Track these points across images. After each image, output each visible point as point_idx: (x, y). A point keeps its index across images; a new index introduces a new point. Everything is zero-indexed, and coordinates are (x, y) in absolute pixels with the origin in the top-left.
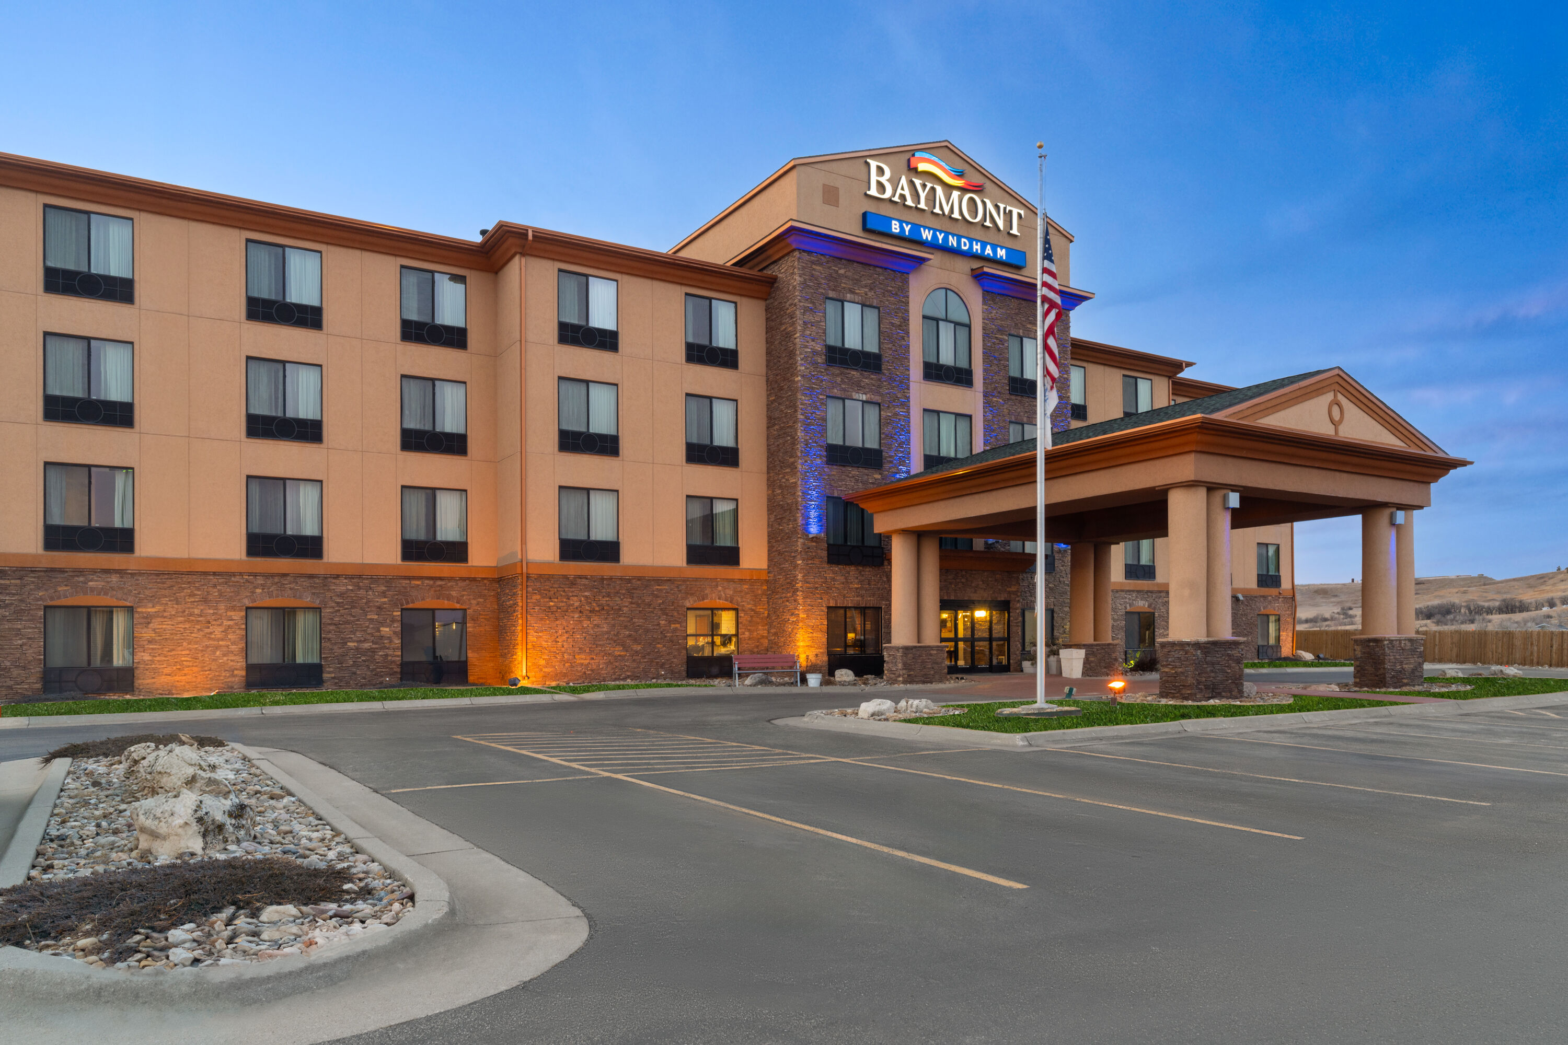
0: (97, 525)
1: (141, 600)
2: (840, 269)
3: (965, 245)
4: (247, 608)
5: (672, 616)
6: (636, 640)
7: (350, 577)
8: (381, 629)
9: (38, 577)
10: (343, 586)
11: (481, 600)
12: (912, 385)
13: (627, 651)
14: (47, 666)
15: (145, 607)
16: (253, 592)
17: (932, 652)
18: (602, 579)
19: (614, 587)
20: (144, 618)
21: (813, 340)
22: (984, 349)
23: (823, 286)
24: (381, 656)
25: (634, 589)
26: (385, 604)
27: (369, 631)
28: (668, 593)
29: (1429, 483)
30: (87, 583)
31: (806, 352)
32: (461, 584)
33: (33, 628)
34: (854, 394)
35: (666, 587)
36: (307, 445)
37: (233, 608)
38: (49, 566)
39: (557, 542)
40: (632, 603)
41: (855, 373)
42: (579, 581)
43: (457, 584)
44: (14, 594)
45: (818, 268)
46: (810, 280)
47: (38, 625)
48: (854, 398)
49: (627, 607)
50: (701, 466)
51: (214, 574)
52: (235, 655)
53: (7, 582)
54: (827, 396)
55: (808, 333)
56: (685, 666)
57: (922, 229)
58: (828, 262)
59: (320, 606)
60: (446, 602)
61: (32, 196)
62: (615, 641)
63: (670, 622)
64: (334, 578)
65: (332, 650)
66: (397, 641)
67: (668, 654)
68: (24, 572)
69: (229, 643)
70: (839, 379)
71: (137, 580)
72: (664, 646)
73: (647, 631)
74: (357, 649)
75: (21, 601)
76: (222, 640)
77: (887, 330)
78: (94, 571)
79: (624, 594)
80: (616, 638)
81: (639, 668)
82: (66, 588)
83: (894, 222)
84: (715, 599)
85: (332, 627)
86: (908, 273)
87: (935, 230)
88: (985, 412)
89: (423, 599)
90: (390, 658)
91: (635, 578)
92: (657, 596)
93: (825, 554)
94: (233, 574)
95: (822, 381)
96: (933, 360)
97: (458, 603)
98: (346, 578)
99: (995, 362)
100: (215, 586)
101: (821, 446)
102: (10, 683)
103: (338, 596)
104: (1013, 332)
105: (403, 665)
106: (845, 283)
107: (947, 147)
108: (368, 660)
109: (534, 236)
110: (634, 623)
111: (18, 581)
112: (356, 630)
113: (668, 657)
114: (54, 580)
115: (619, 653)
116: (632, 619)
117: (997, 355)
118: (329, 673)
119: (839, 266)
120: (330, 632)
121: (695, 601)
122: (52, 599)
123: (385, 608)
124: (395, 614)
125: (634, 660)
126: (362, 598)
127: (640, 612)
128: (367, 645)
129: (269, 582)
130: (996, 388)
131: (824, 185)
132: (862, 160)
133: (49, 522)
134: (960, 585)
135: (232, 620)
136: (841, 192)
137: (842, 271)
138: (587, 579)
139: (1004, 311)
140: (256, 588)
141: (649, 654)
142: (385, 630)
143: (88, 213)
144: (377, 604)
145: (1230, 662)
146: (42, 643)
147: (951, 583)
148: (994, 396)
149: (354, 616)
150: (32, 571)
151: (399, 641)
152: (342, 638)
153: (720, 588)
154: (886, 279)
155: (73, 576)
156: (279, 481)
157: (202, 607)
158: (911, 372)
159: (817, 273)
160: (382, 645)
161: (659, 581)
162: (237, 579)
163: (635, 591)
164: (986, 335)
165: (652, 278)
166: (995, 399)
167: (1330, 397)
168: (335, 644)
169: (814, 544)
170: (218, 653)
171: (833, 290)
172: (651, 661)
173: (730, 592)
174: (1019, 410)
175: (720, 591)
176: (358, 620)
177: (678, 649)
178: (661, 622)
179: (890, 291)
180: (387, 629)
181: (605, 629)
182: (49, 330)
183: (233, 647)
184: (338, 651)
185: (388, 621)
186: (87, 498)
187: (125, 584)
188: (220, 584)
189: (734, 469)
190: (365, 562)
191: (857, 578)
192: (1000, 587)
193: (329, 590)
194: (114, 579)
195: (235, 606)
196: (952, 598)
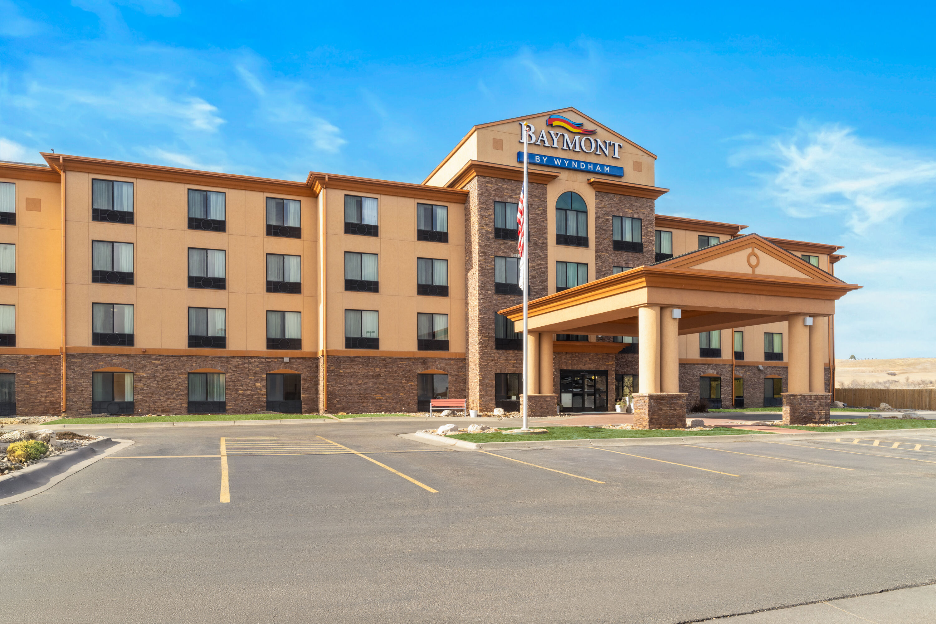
0: (117, 333)
1: (137, 369)
2: (504, 185)
3: (583, 166)
4: (189, 373)
5: (409, 378)
6: (388, 391)
7: (240, 358)
8: (256, 384)
9: (89, 358)
10: (236, 362)
11: (309, 369)
12: (549, 248)
13: (383, 397)
14: (94, 400)
15: (139, 372)
16: (191, 365)
17: (547, 399)
18: (369, 358)
19: (376, 363)
20: (139, 378)
21: (487, 225)
22: (596, 225)
23: (493, 195)
24: (256, 398)
25: (387, 363)
26: (258, 371)
27: (250, 385)
28: (407, 365)
29: (834, 300)
30: (111, 361)
31: (482, 232)
32: (298, 361)
33: (87, 382)
34: (512, 254)
35: (406, 362)
36: (218, 291)
37: (181, 373)
38: (95, 353)
39: (344, 339)
40: (386, 371)
41: (512, 243)
42: (356, 359)
43: (296, 361)
44: (78, 366)
45: (490, 185)
46: (485, 192)
47: (89, 381)
48: (512, 256)
49: (383, 373)
50: (426, 296)
51: (172, 356)
52: (183, 396)
53: (76, 360)
54: (495, 256)
55: (484, 221)
56: (417, 405)
57: (555, 159)
58: (496, 182)
59: (225, 372)
60: (290, 370)
61: (87, 175)
62: (376, 391)
63: (408, 381)
64: (232, 358)
65: (231, 394)
66: (264, 390)
67: (407, 399)
68: (83, 356)
69: (180, 391)
70: (503, 247)
71: (135, 359)
72: (404, 394)
73: (395, 386)
74: (244, 394)
75: (82, 369)
76: (176, 389)
77: (533, 217)
78: (115, 355)
79: (381, 366)
80: (377, 390)
81: (390, 406)
82: (103, 363)
83: (536, 156)
84: (434, 369)
85: (231, 383)
86: (546, 185)
87: (563, 159)
88: (596, 261)
89: (278, 369)
90: (260, 399)
91: (387, 357)
92: (401, 367)
93: (494, 343)
94: (182, 356)
95: (492, 248)
96: (563, 233)
97: (296, 370)
98: (238, 358)
99: (604, 232)
100: (173, 362)
101: (492, 284)
102: (77, 408)
103: (234, 367)
104: (615, 214)
105: (268, 402)
106: (506, 193)
107: (572, 110)
108: (249, 400)
109: (328, 178)
110: (387, 382)
111: (80, 360)
112: (243, 385)
113: (406, 400)
114: (97, 359)
115: (379, 398)
116: (386, 380)
117: (605, 228)
118: (229, 406)
119: (503, 183)
120: (230, 385)
121: (422, 370)
122: (96, 368)
123: (258, 373)
124: (263, 376)
125: (387, 402)
126: (246, 368)
127: (391, 376)
128: (248, 392)
129: (199, 360)
130: (604, 247)
131: (493, 139)
132: (517, 123)
133: (95, 331)
134: (575, 361)
135: (181, 379)
136: (504, 142)
137: (504, 186)
138: (361, 358)
139: (610, 202)
140: (193, 363)
141: (396, 398)
142: (258, 385)
143: (113, 181)
144: (254, 371)
145: (676, 407)
146: (92, 390)
147: (568, 360)
148: (602, 252)
149: (242, 377)
150: (87, 355)
151: (266, 390)
152: (236, 389)
153: (437, 363)
154: (532, 189)
155: (105, 358)
156: (204, 309)
157: (166, 373)
158: (548, 241)
159: (489, 188)
160: (257, 392)
161: (402, 359)
162: (184, 358)
163: (387, 365)
164: (597, 217)
165: (398, 196)
166: (604, 254)
167: (749, 250)
168: (233, 391)
169: (487, 339)
170: (174, 395)
171: (499, 197)
172: (397, 402)
173: (443, 365)
174: (619, 259)
175: (437, 365)
176: (244, 379)
177: (413, 396)
178: (403, 381)
179: (535, 195)
180: (259, 384)
181: (370, 385)
182: (94, 239)
183: (182, 393)
184: (234, 395)
185: (260, 380)
186: (112, 319)
187: (130, 361)
188: (175, 361)
189: (446, 298)
190: (248, 350)
191: (514, 357)
192: (601, 362)
193: (229, 364)
194: (125, 359)
195: (182, 372)
196: (570, 368)
